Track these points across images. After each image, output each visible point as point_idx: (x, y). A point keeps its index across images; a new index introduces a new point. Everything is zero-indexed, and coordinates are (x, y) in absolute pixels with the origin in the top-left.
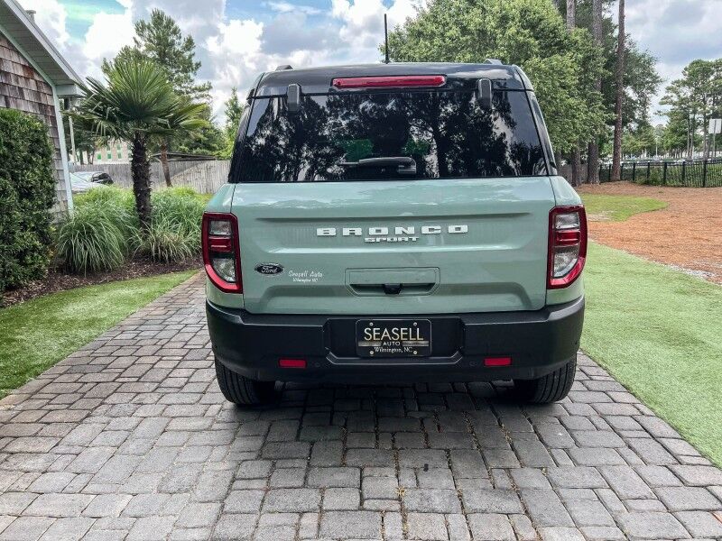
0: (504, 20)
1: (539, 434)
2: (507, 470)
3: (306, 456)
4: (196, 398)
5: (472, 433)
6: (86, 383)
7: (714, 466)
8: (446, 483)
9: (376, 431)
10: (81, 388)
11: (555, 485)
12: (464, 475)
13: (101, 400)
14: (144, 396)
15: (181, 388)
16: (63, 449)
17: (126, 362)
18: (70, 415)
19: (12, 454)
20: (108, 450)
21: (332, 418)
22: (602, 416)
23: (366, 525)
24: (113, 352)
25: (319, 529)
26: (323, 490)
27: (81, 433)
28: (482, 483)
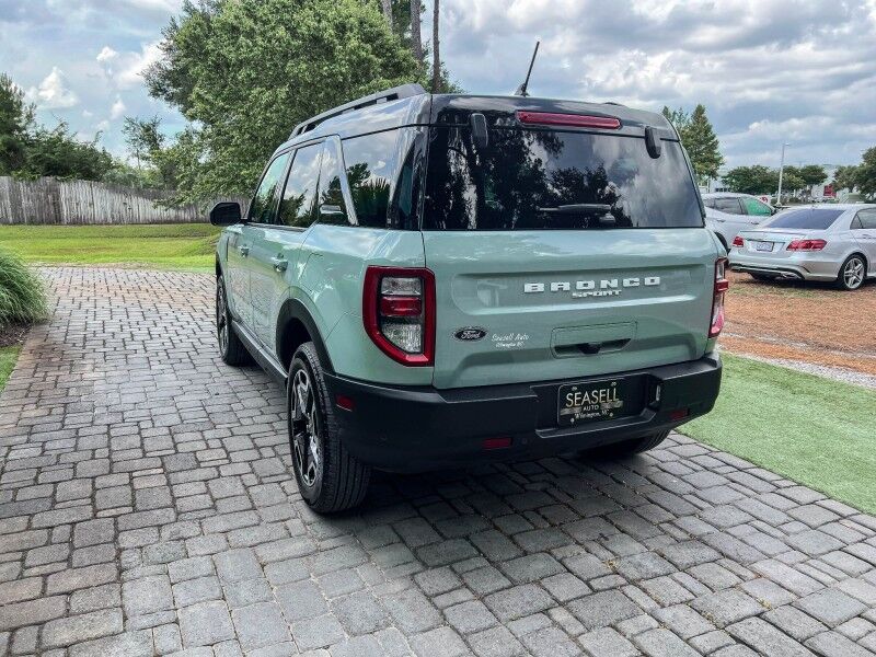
1: (658, 485)
2: (670, 522)
3: (476, 552)
4: (251, 517)
5: (604, 494)
6: (52, 527)
7: (800, 484)
8: (637, 547)
9: (516, 512)
10: (50, 535)
11: (718, 527)
12: (643, 535)
13: (112, 546)
14: (173, 528)
15: (214, 507)
16: (145, 621)
17: (80, 488)
18: (91, 575)
19: (66, 647)
20: (215, 604)
21: (454, 508)
22: (687, 458)
23: (620, 605)
24: (36, 479)
25: (582, 622)
26: (538, 582)
27: (143, 593)
28: (667, 540)
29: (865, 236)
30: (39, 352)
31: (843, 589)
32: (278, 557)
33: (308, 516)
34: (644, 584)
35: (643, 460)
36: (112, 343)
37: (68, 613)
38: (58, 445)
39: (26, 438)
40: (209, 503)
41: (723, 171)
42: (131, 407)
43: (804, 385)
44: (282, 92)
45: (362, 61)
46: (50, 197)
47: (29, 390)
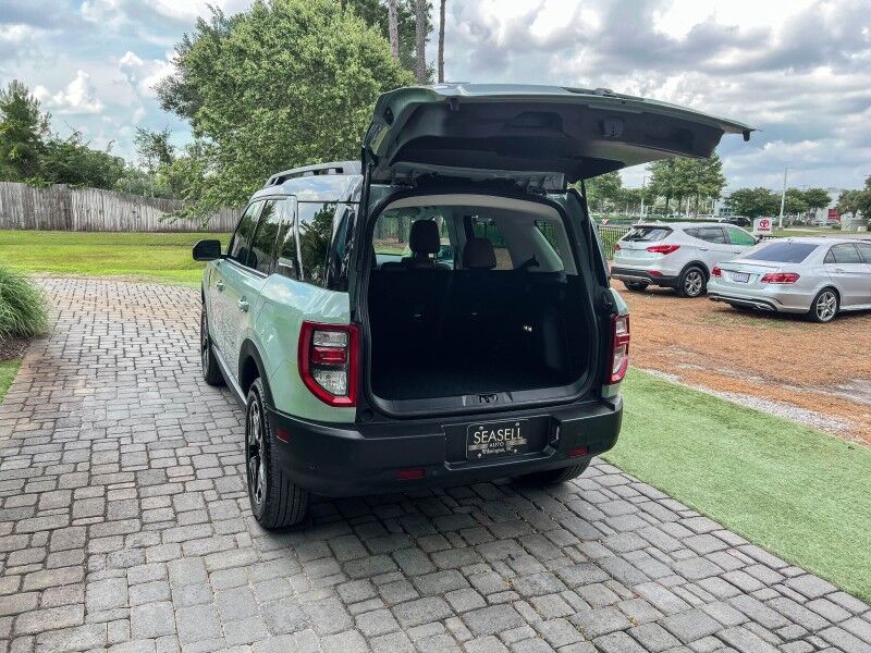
0: (342, 54)
1: (573, 512)
2: (574, 546)
3: (395, 568)
4: (207, 529)
5: (522, 519)
6: (33, 533)
7: (703, 515)
8: (538, 566)
9: (439, 533)
10: (31, 539)
11: (615, 552)
12: (546, 557)
13: (82, 551)
14: (137, 537)
15: (175, 520)
16: (102, 617)
17: (60, 498)
18: (61, 576)
19: (34, 635)
20: (162, 605)
21: (385, 527)
22: (607, 488)
23: (507, 617)
24: (23, 489)
25: (471, 630)
26: (442, 596)
27: (103, 593)
28: (565, 562)
29: (838, 271)
30: (38, 366)
31: (707, 611)
32: (224, 565)
33: (256, 530)
34: (533, 600)
35: (567, 489)
36: (106, 359)
37: (39, 607)
38: (45, 457)
39: (17, 450)
40: (171, 515)
41: (725, 192)
42: (115, 423)
43: (742, 419)
44: (284, 113)
45: (361, 86)
46: (62, 204)
47: (24, 404)
